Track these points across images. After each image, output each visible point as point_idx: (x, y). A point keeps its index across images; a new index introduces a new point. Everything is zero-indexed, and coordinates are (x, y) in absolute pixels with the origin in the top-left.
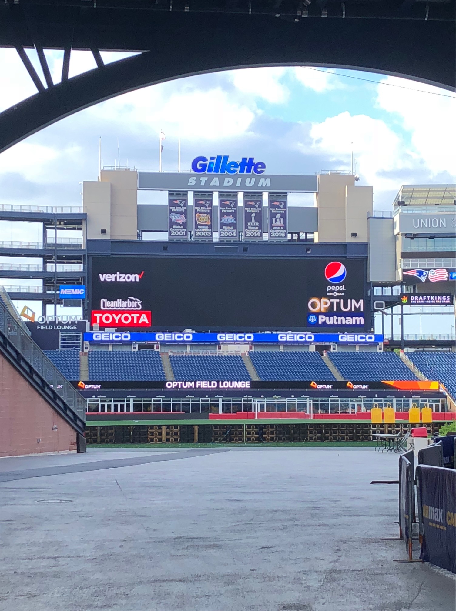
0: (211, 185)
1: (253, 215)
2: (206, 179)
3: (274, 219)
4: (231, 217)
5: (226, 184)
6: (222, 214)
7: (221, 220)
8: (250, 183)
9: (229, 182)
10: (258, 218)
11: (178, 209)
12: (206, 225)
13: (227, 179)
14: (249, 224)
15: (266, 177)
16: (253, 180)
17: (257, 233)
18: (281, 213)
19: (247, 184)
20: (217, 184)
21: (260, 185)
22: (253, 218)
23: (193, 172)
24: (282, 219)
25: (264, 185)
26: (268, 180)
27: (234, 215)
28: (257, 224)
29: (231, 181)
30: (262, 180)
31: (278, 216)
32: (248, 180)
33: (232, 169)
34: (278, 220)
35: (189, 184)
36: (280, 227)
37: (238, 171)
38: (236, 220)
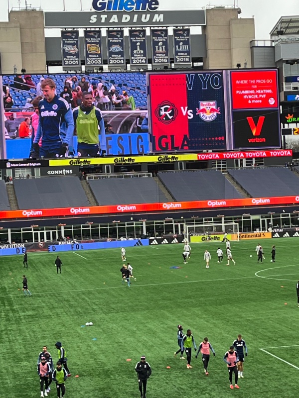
0: (111, 21)
1: (138, 44)
2: (106, 16)
3: (157, 47)
4: (118, 47)
5: (124, 20)
6: (111, 44)
7: (109, 49)
8: (145, 18)
9: (126, 18)
10: (143, 46)
11: (71, 41)
12: (96, 54)
13: (124, 16)
14: (135, 52)
15: (159, 13)
16: (148, 16)
17: (142, 60)
18: (162, 41)
19: (143, 20)
20: (116, 21)
21: (154, 20)
22: (138, 47)
23: (94, 10)
24: (164, 47)
25: (158, 21)
26: (162, 16)
27: (121, 44)
28: (142, 52)
29: (129, 18)
30: (156, 16)
31: (160, 44)
32: (144, 16)
33: (129, 7)
34: (160, 48)
35: (91, 22)
36: (163, 54)
37: (135, 8)
38: (122, 49)
